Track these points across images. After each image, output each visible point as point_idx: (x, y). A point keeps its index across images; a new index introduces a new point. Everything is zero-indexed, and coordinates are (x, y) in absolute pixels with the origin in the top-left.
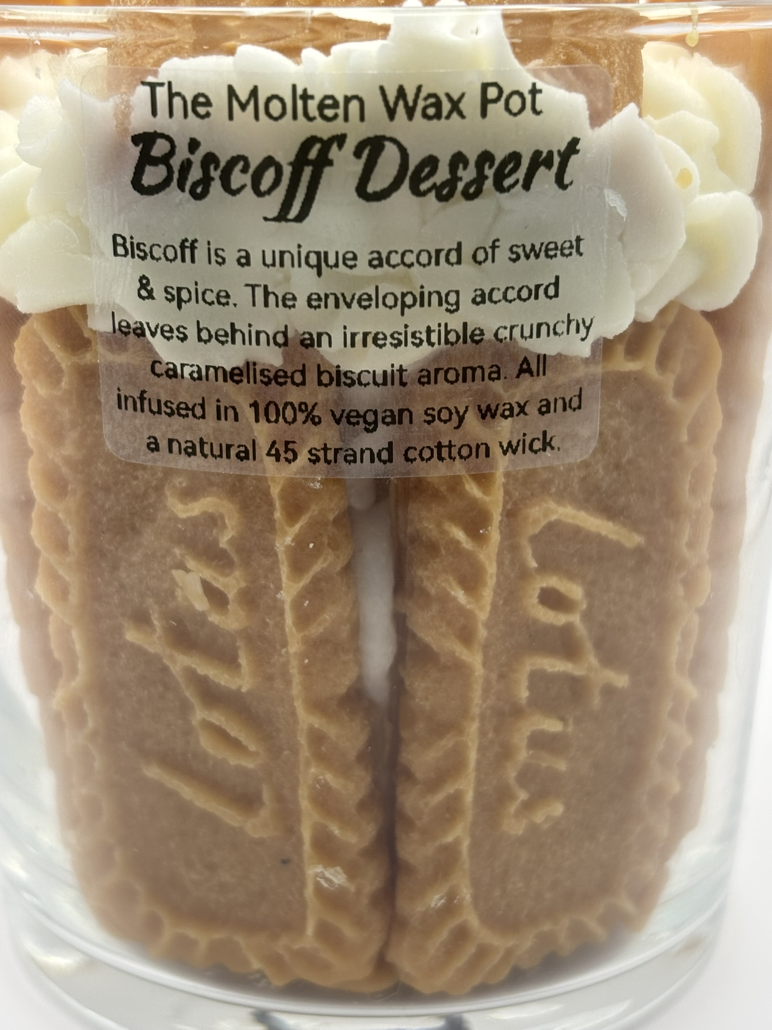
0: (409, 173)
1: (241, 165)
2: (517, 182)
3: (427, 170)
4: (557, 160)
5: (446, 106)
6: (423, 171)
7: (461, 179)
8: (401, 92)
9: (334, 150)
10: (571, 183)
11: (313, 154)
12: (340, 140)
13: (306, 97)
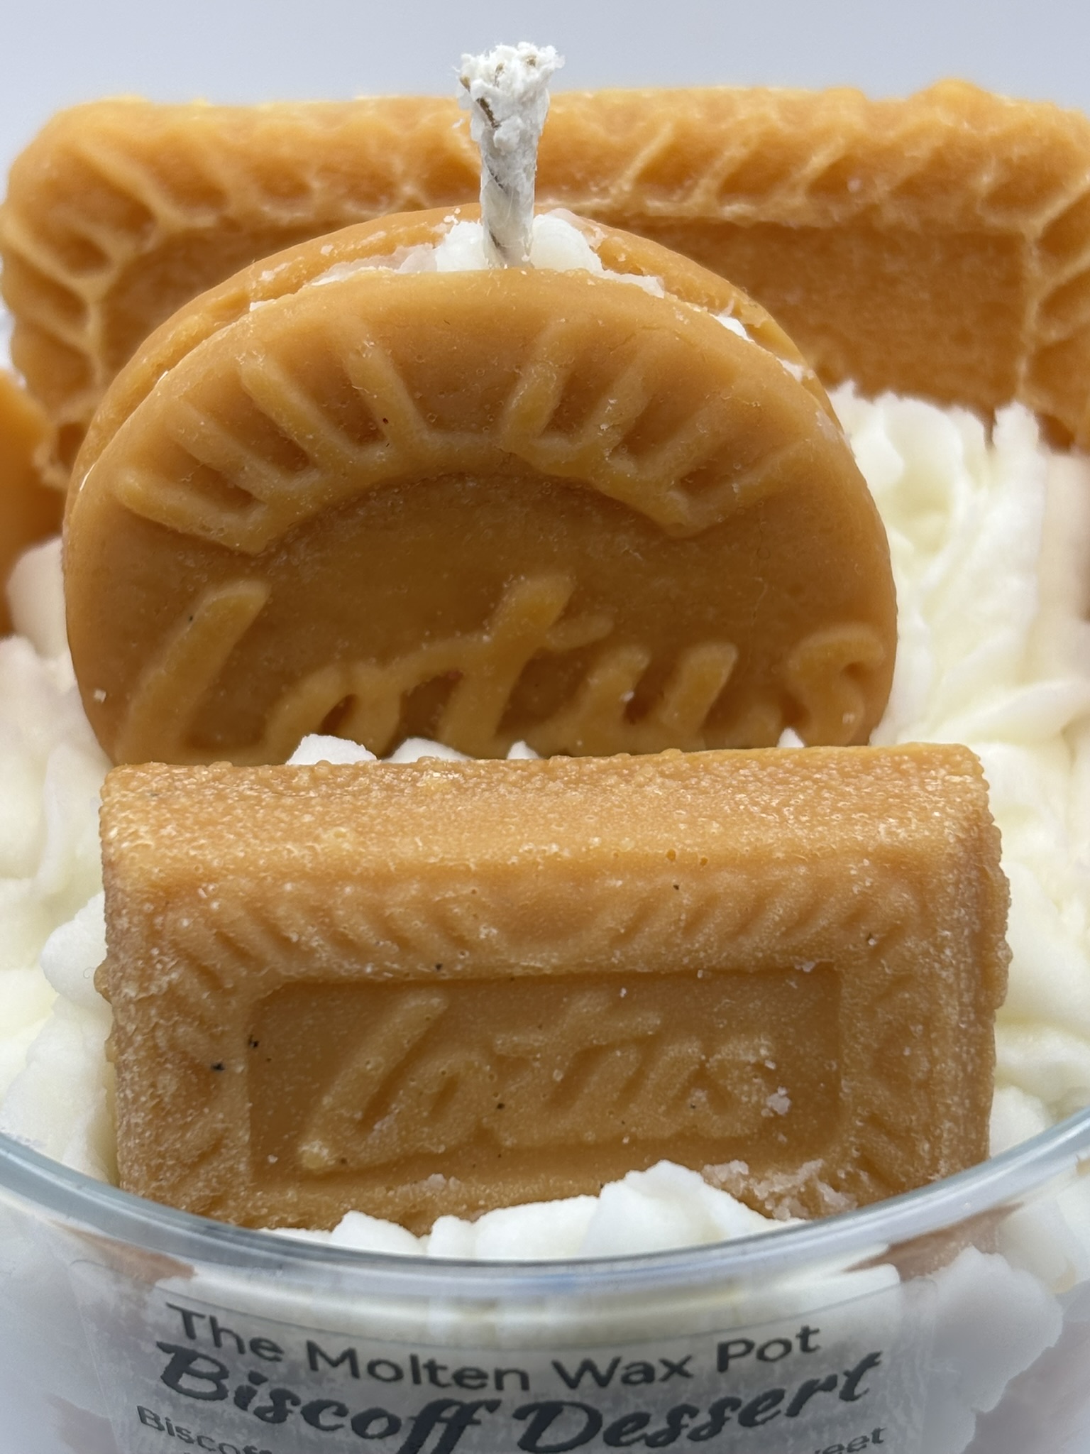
0: (603, 1429)
1: (334, 1409)
2: (778, 1412)
3: (630, 1426)
4: (842, 1381)
5: (661, 1371)
6: (625, 1425)
7: (687, 1426)
8: (588, 1366)
9: (481, 1414)
10: (866, 1392)
11: (448, 1413)
12: (493, 1406)
13: (432, 1368)
